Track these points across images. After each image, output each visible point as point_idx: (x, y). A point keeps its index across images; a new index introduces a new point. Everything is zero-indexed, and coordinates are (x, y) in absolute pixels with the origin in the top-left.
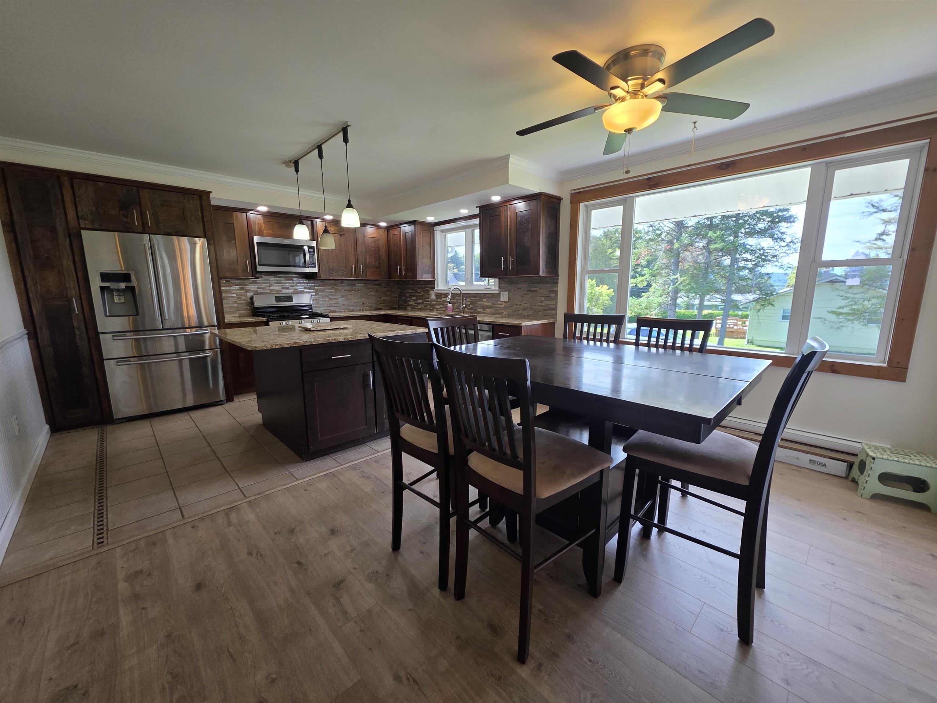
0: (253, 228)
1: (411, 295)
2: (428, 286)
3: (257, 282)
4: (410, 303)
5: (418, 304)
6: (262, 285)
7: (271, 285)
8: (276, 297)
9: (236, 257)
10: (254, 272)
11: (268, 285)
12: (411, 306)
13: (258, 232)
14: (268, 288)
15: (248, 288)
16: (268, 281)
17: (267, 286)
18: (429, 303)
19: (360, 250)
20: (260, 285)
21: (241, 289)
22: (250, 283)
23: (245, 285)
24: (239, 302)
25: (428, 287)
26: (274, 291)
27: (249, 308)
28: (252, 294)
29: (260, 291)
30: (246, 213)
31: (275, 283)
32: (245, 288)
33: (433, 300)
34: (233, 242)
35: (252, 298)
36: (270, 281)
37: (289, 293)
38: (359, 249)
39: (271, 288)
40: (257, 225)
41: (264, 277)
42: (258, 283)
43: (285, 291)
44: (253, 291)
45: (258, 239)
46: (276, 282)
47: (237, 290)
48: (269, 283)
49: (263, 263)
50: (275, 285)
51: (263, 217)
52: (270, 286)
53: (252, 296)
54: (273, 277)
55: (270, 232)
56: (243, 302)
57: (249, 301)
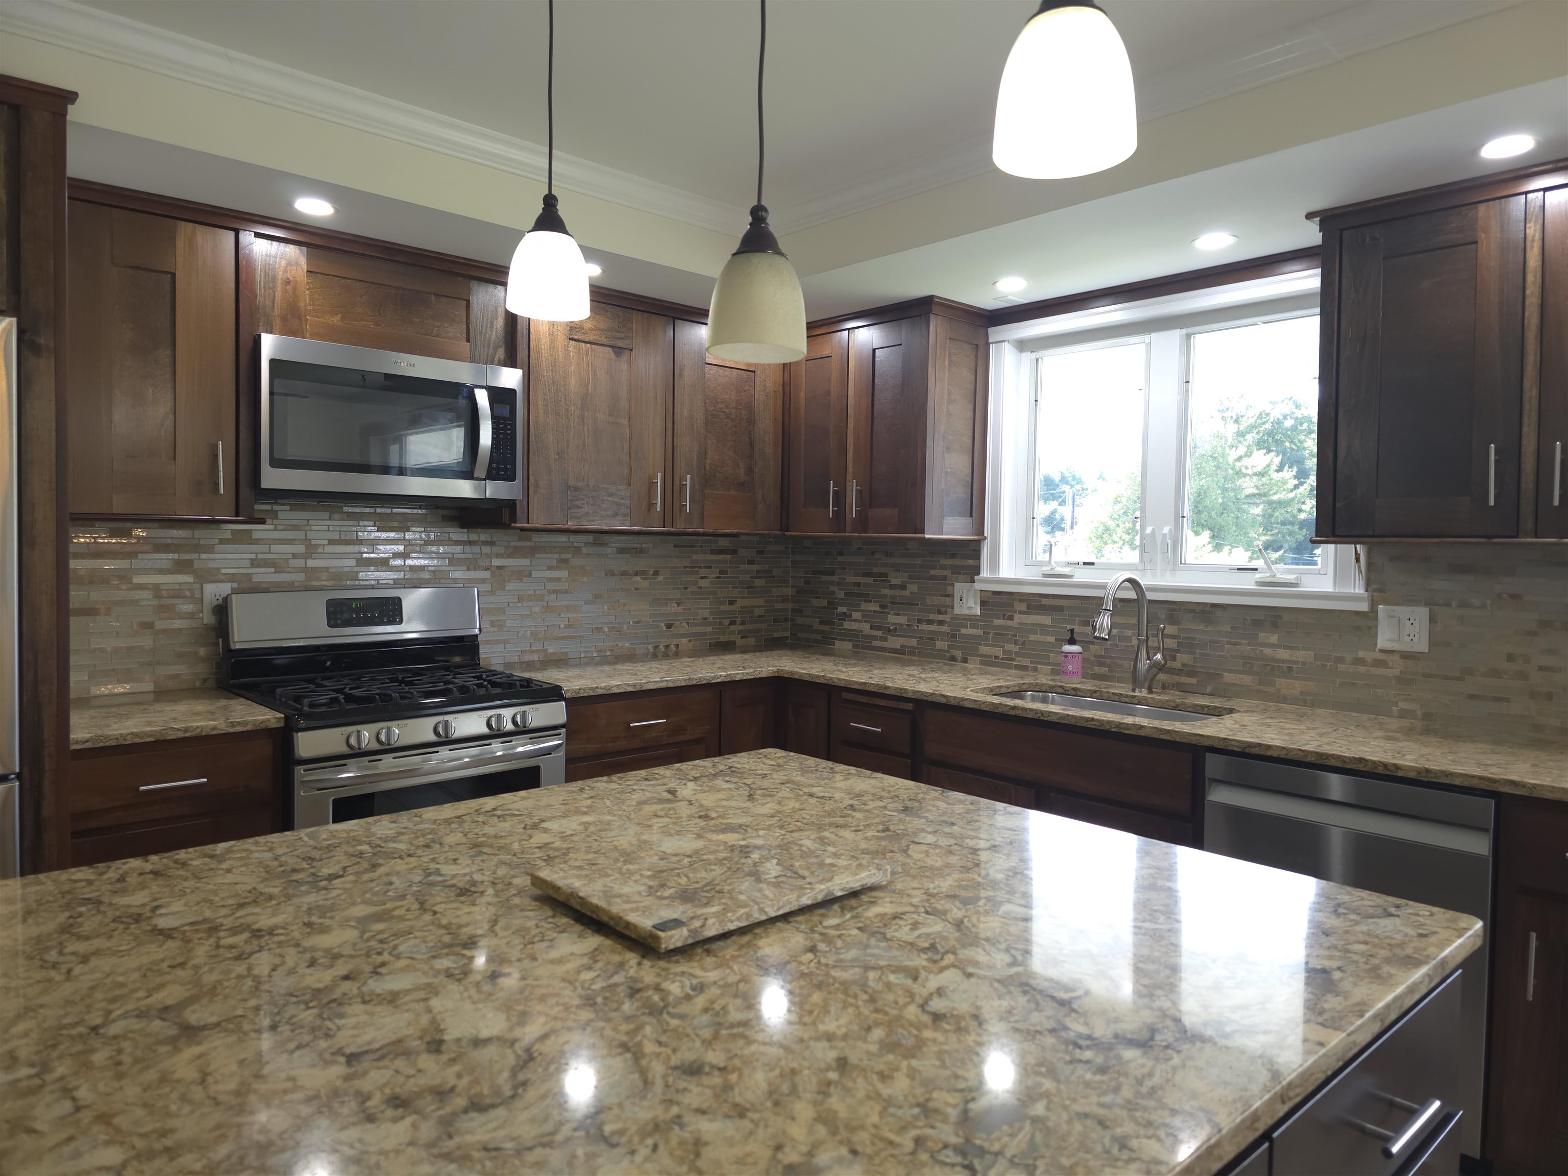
0: (260, 300)
1: (857, 595)
2: (944, 561)
3: (256, 535)
4: (847, 625)
5: (892, 631)
6: (275, 548)
7: (311, 551)
8: (330, 603)
9: (169, 423)
10: (245, 492)
11: (301, 549)
12: (852, 636)
13: (284, 319)
14: (300, 563)
15: (212, 565)
16: (300, 535)
17: (295, 556)
18: (945, 629)
19: (686, 413)
20: (265, 548)
21: (181, 567)
22: (223, 541)
23: (198, 548)
24: (160, 625)
25: (943, 567)
26: (325, 575)
27: (202, 651)
28: (225, 589)
29: (264, 575)
30: (237, 232)
31: (331, 542)
32: (196, 565)
33: (970, 620)
34: (164, 354)
35: (222, 610)
36: (310, 535)
37: (387, 587)
38: (683, 412)
39: (311, 563)
40: (279, 288)
41: (286, 514)
42: (257, 542)
43: (372, 575)
44: (231, 578)
45: (277, 347)
46: (336, 536)
47: (161, 571)
48: (307, 542)
49: (292, 453)
50: (330, 549)
51: (309, 258)
52: (307, 556)
53: (226, 600)
54: (326, 515)
55: (336, 320)
56: (178, 624)
57: (208, 618)
